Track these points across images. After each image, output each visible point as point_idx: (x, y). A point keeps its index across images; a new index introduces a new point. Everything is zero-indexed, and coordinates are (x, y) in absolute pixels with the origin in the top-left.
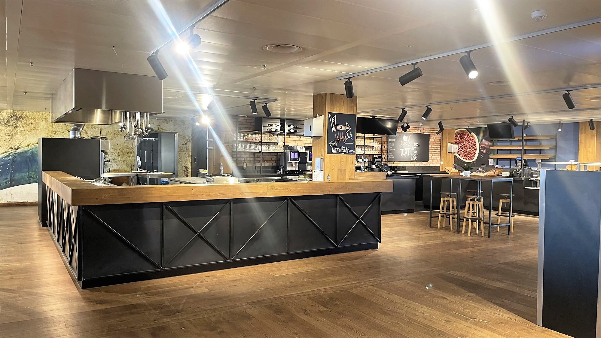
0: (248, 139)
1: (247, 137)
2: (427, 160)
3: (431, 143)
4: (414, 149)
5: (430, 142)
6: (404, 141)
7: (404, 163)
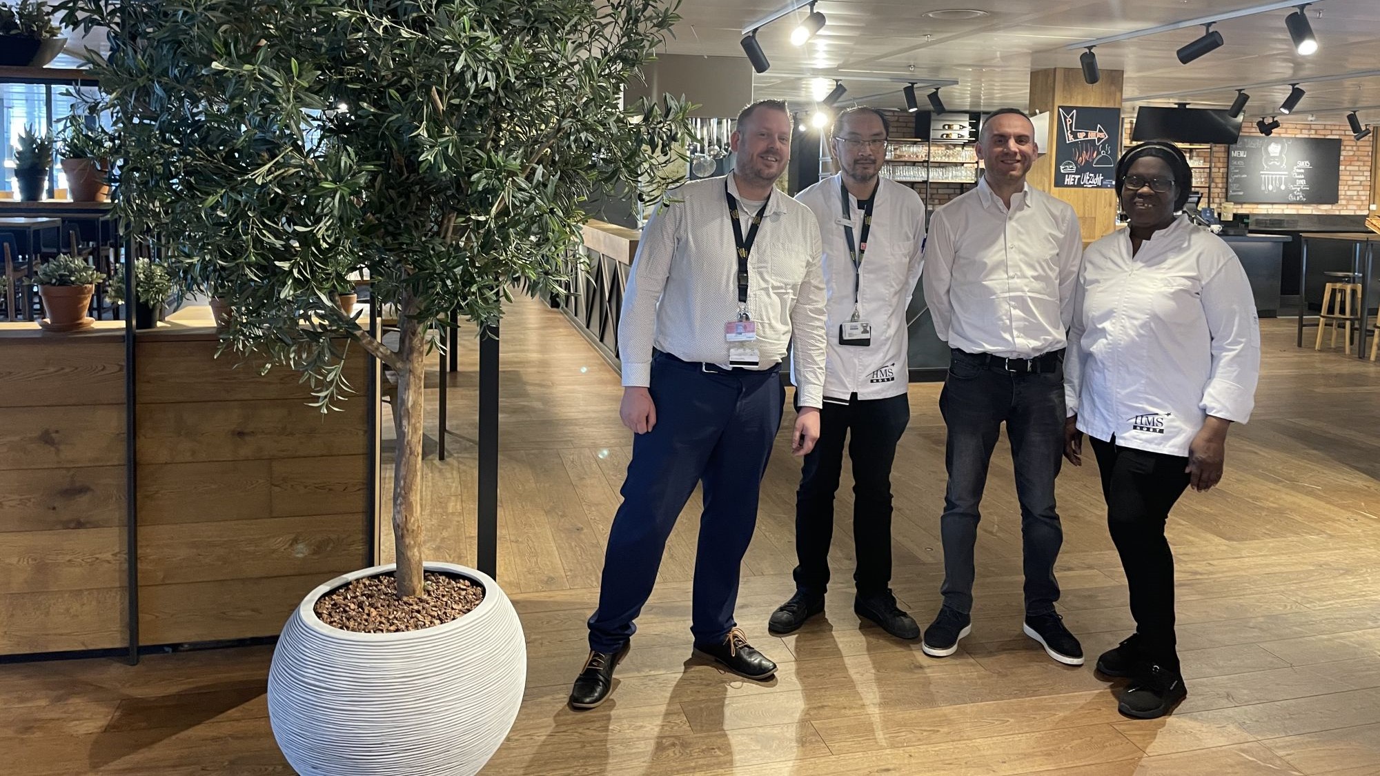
0: (900, 156)
1: (898, 152)
2: (1333, 199)
3: (1344, 160)
4: (1299, 174)
5: (1342, 158)
6: (1272, 155)
7: (1270, 206)
